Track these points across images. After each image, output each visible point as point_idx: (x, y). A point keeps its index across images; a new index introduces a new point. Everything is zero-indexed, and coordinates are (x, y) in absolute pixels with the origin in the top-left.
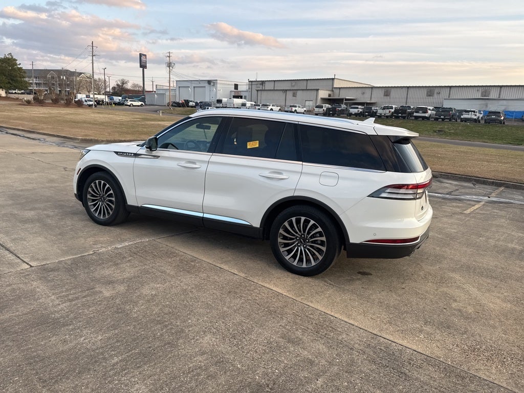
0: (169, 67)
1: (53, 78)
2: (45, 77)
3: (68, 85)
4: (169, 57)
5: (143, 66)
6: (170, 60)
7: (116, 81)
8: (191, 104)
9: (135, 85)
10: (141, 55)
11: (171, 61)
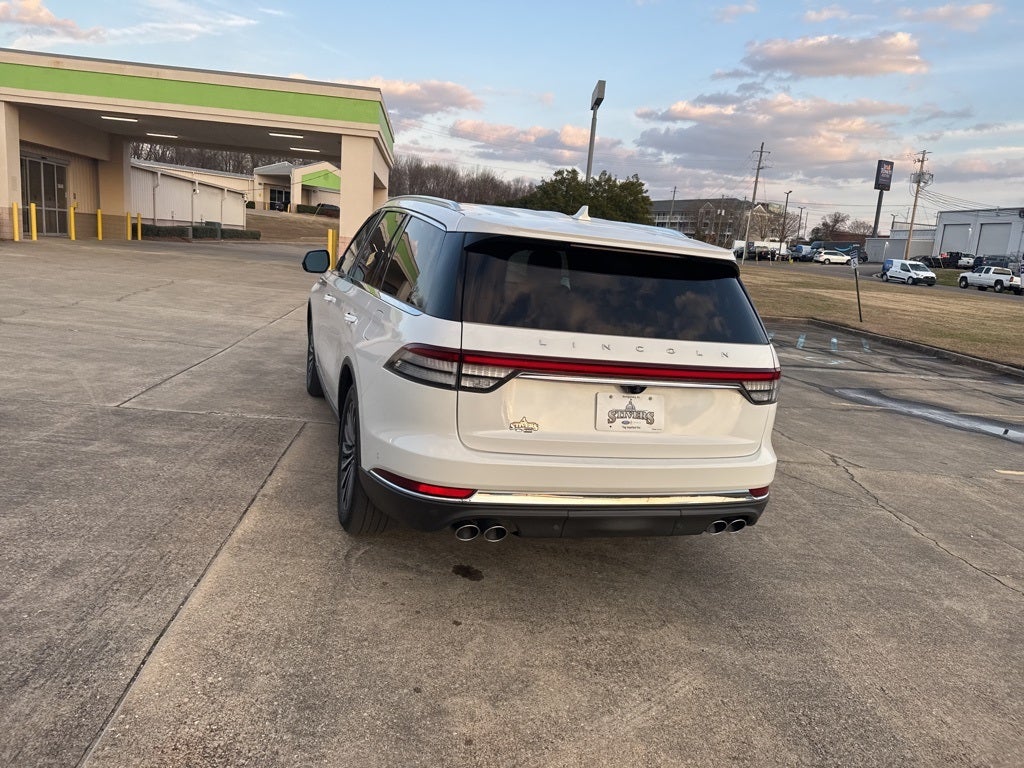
0: (919, 182)
1: (708, 213)
2: (696, 212)
3: (730, 225)
4: (922, 161)
5: (882, 185)
6: (922, 167)
7: (824, 218)
8: (964, 261)
9: (858, 225)
10: (881, 163)
11: (924, 170)
